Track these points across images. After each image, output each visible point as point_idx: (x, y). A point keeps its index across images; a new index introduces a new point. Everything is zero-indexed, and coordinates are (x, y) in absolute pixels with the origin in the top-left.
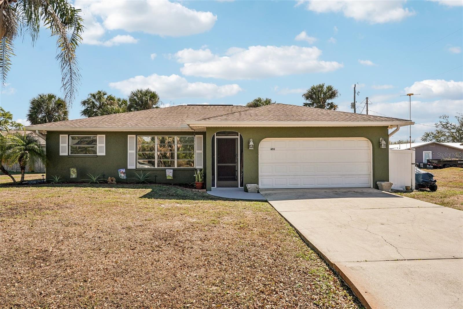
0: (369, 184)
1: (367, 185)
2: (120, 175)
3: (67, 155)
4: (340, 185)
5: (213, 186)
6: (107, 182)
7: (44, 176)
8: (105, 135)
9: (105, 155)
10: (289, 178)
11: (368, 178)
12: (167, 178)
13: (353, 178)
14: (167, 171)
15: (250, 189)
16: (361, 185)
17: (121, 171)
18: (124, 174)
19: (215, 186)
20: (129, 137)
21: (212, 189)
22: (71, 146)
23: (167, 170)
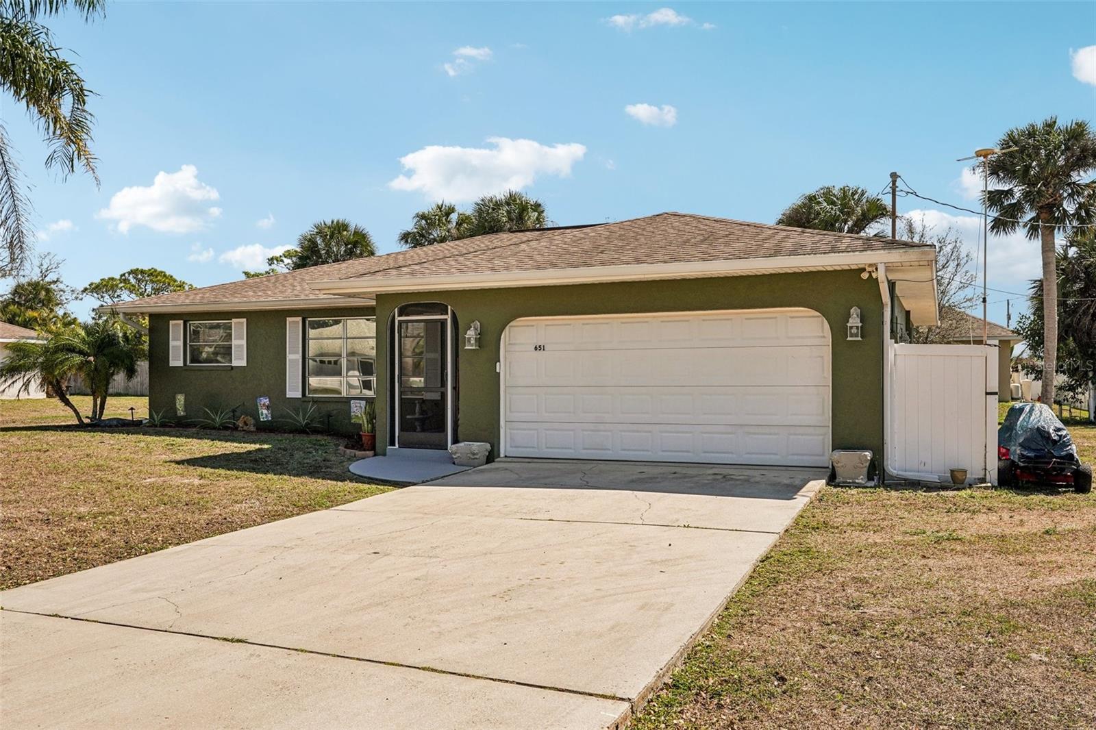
0: (823, 455)
1: (817, 458)
2: (260, 412)
3: (182, 365)
4: (730, 455)
5: (392, 444)
6: (236, 428)
7: (133, 411)
8: (245, 320)
9: (245, 365)
10: (583, 430)
11: (821, 437)
12: (353, 421)
13: (771, 434)
14: (352, 405)
15: (458, 455)
16: (796, 457)
17: (262, 403)
18: (268, 409)
19: (395, 445)
20: (289, 322)
21: (387, 451)
22: (190, 345)
23: (352, 402)
